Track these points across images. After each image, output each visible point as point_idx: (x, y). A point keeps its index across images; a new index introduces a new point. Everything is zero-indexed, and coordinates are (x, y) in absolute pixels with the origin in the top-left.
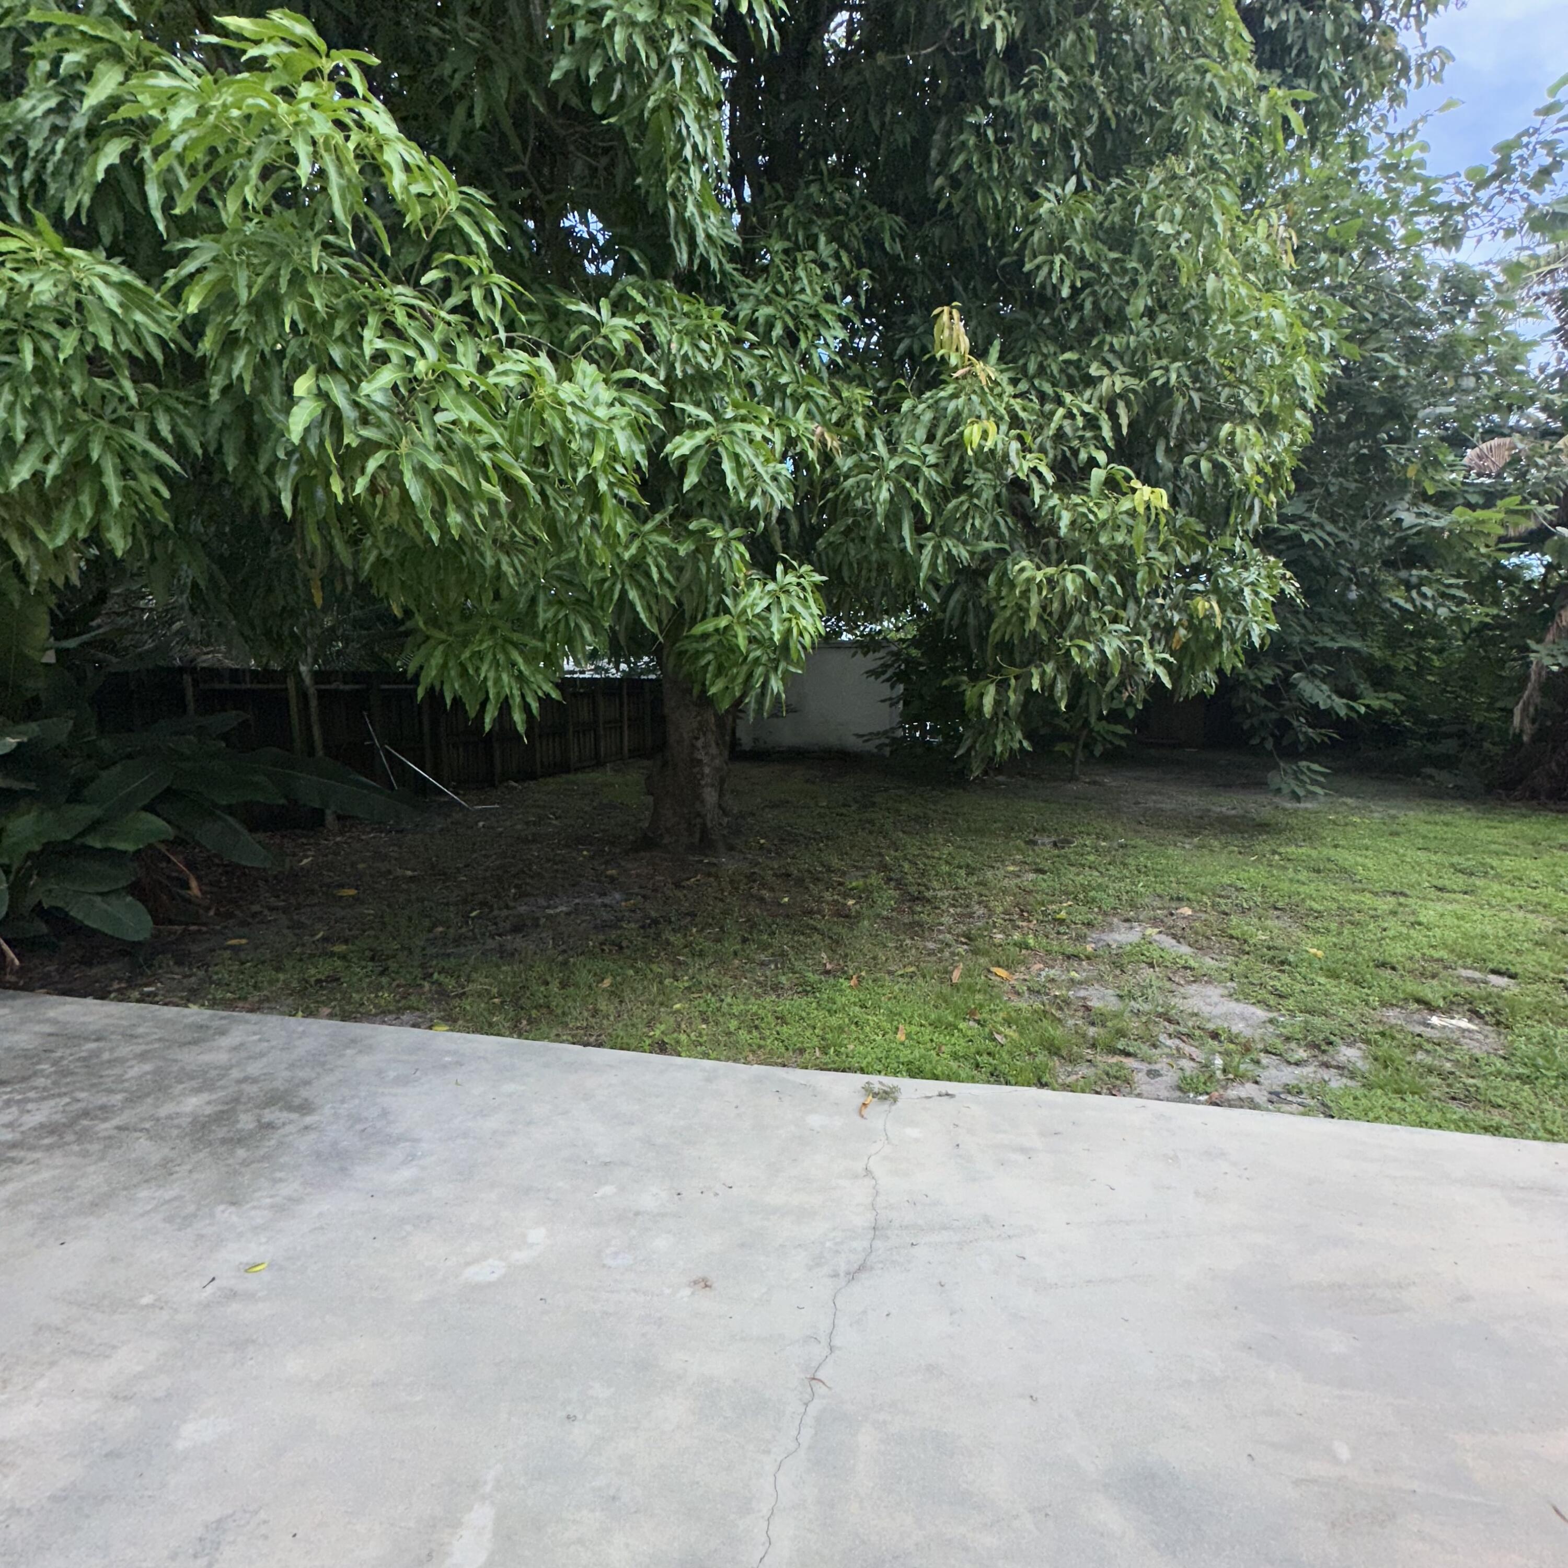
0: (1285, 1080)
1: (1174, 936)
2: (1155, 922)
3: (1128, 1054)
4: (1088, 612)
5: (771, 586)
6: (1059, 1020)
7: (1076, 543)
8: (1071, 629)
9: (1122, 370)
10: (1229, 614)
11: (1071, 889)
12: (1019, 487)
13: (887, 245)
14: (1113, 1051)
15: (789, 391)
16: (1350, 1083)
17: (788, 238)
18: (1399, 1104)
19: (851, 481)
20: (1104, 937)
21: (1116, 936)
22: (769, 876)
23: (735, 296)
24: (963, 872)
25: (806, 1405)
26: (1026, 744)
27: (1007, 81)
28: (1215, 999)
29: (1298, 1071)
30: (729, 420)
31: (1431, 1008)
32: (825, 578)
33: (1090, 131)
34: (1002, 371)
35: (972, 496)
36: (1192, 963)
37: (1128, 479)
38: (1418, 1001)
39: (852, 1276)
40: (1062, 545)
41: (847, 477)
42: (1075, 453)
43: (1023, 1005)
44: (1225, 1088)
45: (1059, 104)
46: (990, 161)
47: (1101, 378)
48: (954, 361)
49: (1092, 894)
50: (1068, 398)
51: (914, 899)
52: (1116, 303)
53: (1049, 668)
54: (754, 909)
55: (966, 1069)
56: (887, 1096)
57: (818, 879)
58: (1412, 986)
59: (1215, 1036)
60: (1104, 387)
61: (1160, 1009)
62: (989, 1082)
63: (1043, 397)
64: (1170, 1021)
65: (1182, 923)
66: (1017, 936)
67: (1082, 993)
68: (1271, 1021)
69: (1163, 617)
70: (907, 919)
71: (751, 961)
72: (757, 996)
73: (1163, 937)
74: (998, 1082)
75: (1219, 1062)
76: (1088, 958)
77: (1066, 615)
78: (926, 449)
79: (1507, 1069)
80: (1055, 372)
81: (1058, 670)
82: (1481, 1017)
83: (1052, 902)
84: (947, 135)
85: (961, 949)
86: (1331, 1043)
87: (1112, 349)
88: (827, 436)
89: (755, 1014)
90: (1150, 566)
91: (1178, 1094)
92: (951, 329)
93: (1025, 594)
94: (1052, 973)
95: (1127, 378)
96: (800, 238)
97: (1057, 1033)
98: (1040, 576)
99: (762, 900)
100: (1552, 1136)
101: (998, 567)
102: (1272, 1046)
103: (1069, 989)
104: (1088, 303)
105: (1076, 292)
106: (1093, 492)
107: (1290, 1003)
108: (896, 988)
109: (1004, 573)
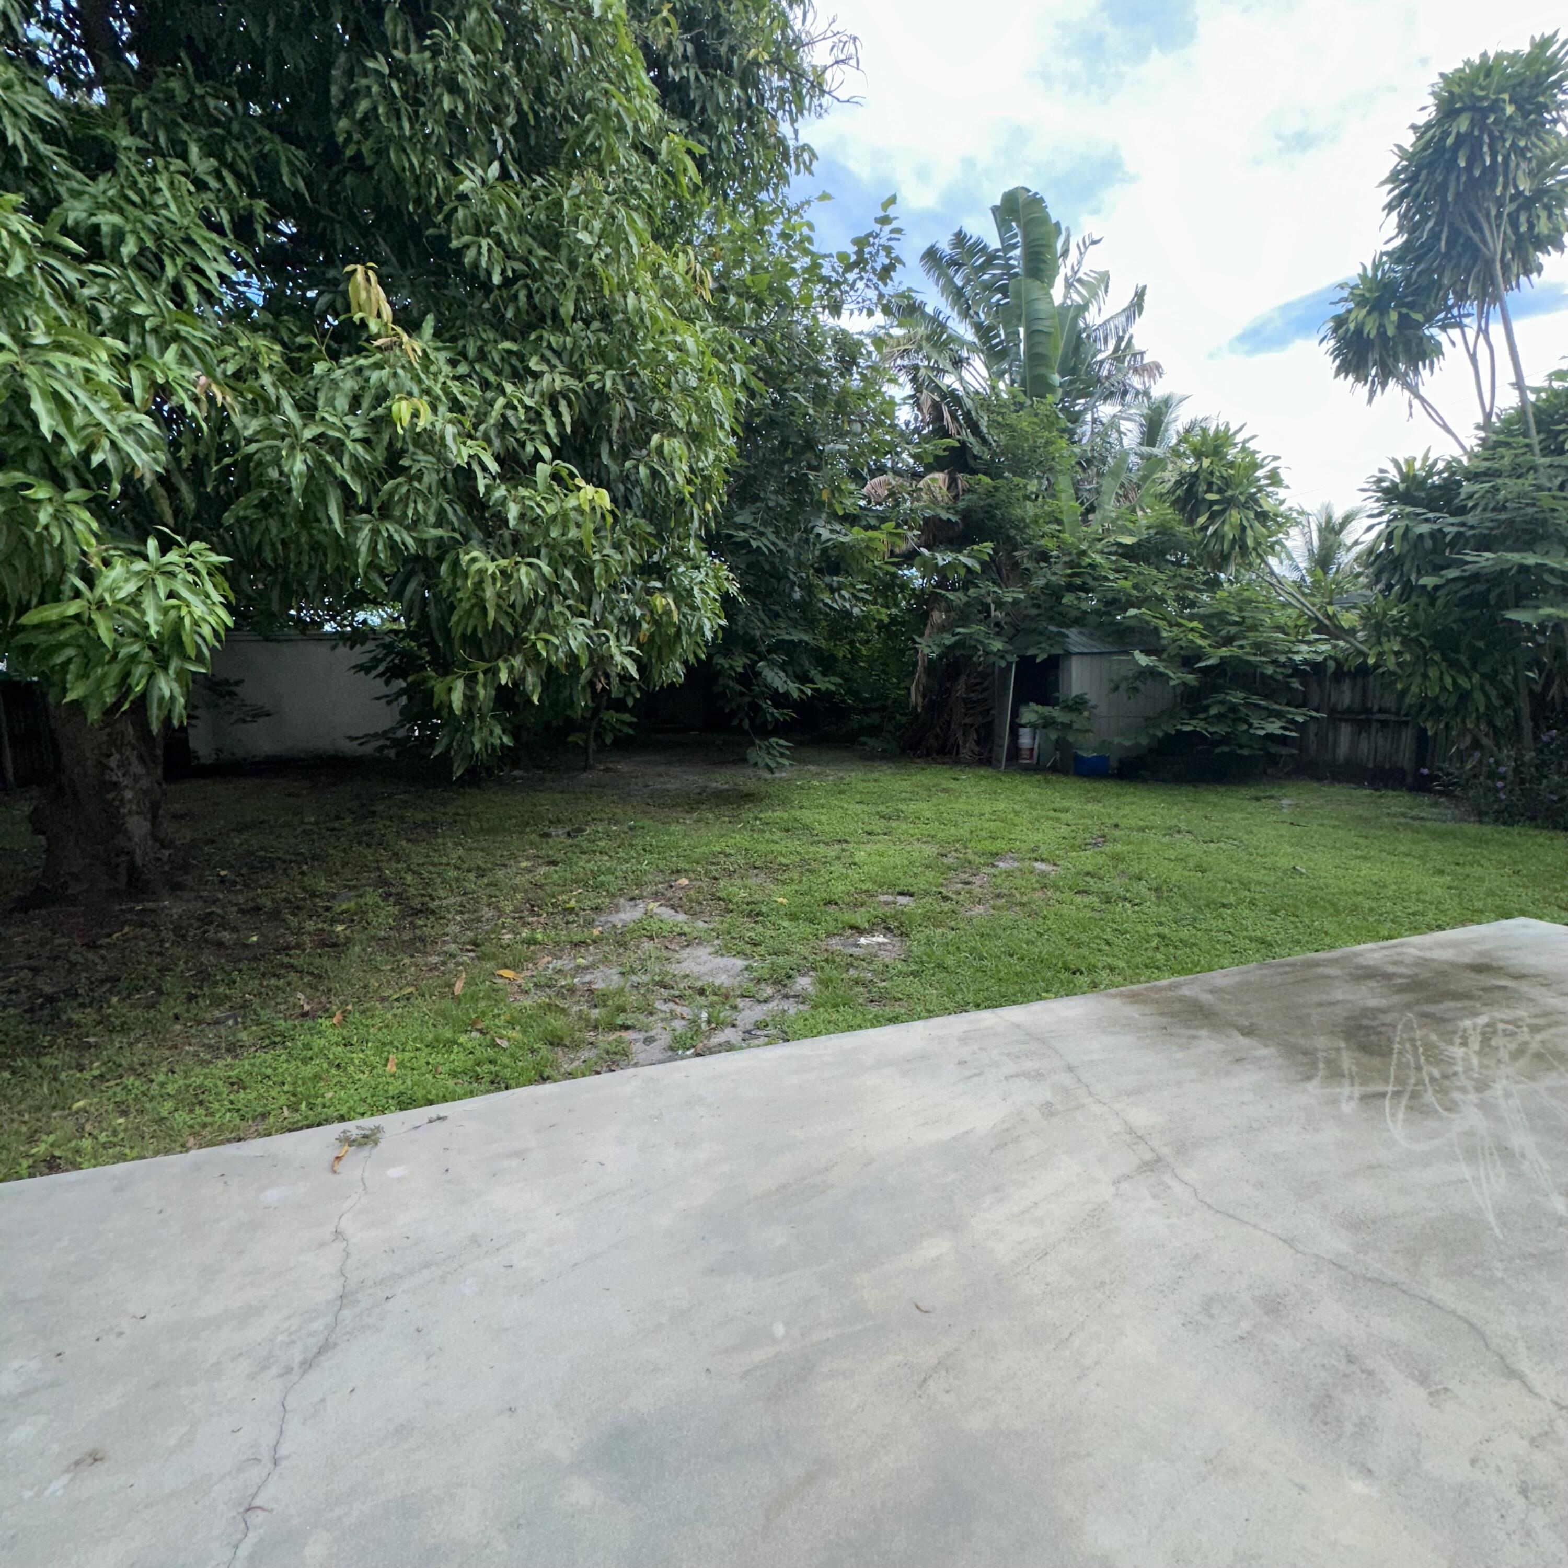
0: (755, 1018)
1: (672, 907)
2: (656, 896)
3: (626, 1028)
4: (551, 606)
5: (140, 565)
6: (563, 1010)
7: (531, 537)
8: (535, 622)
9: (561, 368)
10: (685, 610)
11: (582, 876)
12: (465, 474)
13: (285, 179)
14: (613, 1028)
15: (148, 325)
16: (801, 1007)
17: (144, 136)
18: (835, 1016)
19: (253, 447)
20: (611, 918)
21: (622, 916)
22: (232, 914)
23: (62, 190)
24: (472, 876)
25: (237, 1547)
26: (505, 739)
27: (412, 37)
28: (705, 958)
29: (765, 1007)
30: (41, 347)
31: (860, 931)
32: (227, 559)
33: (511, 120)
34: (437, 349)
35: (410, 480)
36: (686, 929)
37: (572, 476)
38: (852, 927)
39: (308, 1365)
40: (516, 539)
41: (249, 441)
42: (523, 445)
43: (527, 1002)
44: (708, 1038)
45: (471, 83)
46: (399, 119)
47: (543, 373)
48: (374, 327)
49: (602, 878)
50: (509, 388)
51: (416, 913)
52: (549, 302)
53: (517, 662)
54: (208, 958)
55: (464, 1084)
56: (368, 1139)
57: (298, 908)
58: (847, 917)
59: (702, 992)
60: (545, 381)
61: (657, 978)
62: (488, 1092)
63: (485, 385)
64: (665, 987)
65: (680, 894)
66: (525, 933)
67: (588, 978)
68: (747, 968)
69: (628, 611)
70: (407, 936)
71: (199, 1023)
72: (203, 1063)
73: (663, 909)
74: (499, 1089)
75: (704, 1015)
76: (595, 942)
77: (528, 610)
78: (348, 420)
79: (905, 969)
80: (497, 359)
81: (527, 663)
82: (891, 931)
83: (563, 893)
84: (350, 75)
85: (466, 958)
86: (790, 977)
87: (549, 346)
88: (215, 388)
89: (200, 1087)
90: (606, 563)
91: (670, 1053)
92: (368, 292)
93: (479, 585)
94: (559, 964)
95: (566, 378)
96: (162, 140)
97: (556, 1022)
98: (491, 567)
99: (220, 944)
100: (930, 1014)
101: (450, 557)
102: (747, 990)
103: (574, 977)
104: (522, 295)
105: (507, 282)
106: (540, 487)
107: (761, 949)
108: (389, 1016)
109: (456, 563)
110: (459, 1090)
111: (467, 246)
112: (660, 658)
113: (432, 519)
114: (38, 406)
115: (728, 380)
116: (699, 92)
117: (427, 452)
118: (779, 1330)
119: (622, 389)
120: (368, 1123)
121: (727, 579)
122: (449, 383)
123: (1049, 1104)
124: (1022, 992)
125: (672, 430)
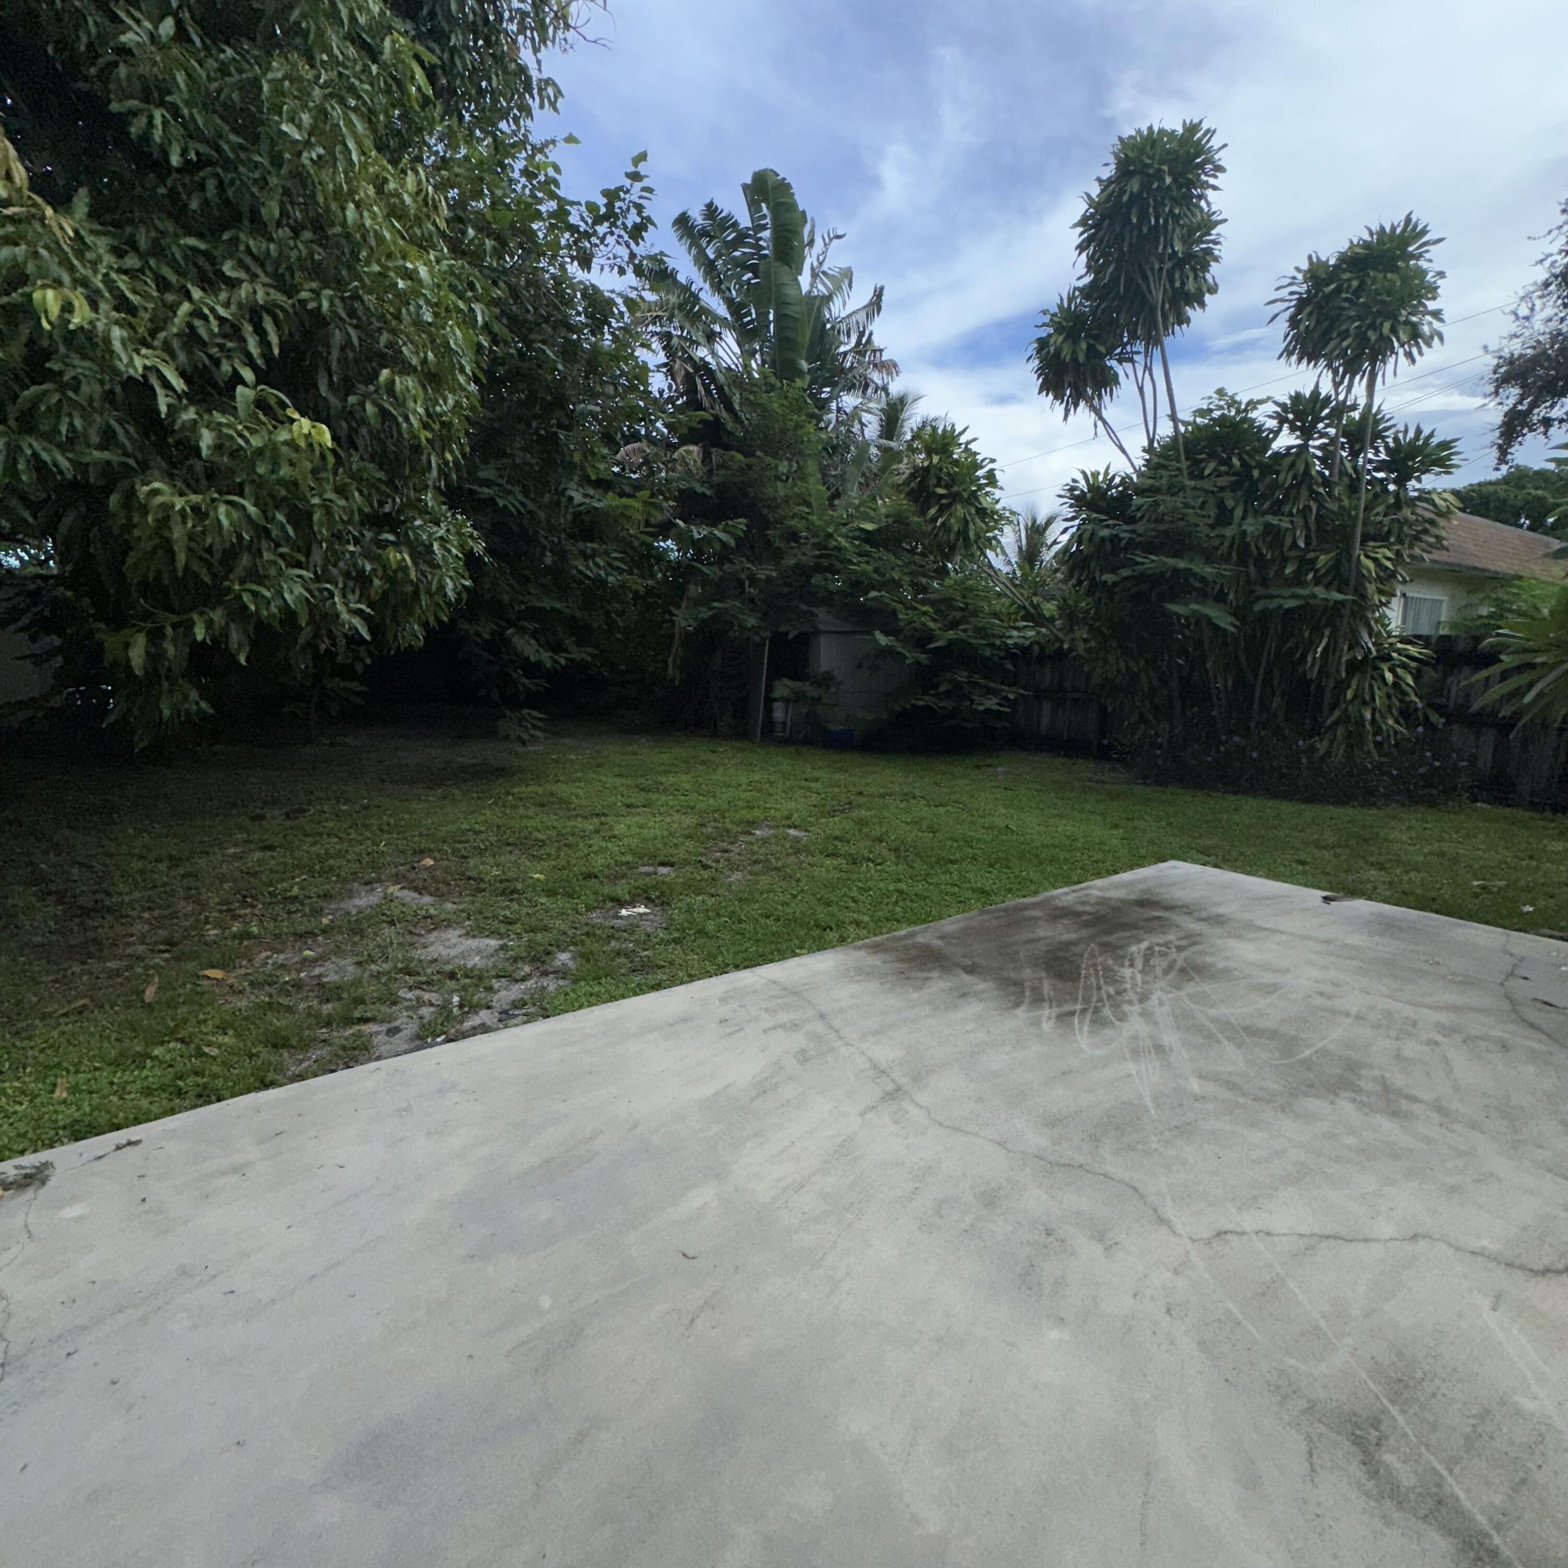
0: (512, 997)
1: (416, 889)
2: (397, 879)
3: (366, 1021)
4: (259, 553)
6: (288, 1008)
7: (232, 471)
8: (239, 571)
9: (264, 279)
10: (424, 567)
11: (306, 860)
12: (140, 389)
14: (349, 1021)
16: (561, 982)
18: (596, 989)
20: (343, 905)
21: (358, 902)
24: (162, 867)
26: (203, 705)
28: (455, 940)
29: (523, 986)
31: (622, 904)
34: (95, 233)
35: (62, 388)
36: (432, 911)
37: (282, 405)
38: (613, 899)
40: (212, 472)
42: (217, 363)
43: (243, 1003)
44: (461, 1022)
47: (239, 282)
48: (3, 192)
49: (331, 862)
50: (197, 294)
51: (87, 912)
52: (247, 200)
53: (217, 615)
55: (163, 1100)
56: (32, 1179)
58: (607, 890)
59: (452, 976)
60: (244, 291)
61: (400, 965)
62: (195, 1107)
63: (163, 285)
64: (410, 974)
65: (425, 875)
66: (236, 927)
67: (317, 971)
68: (502, 948)
69: (355, 565)
70: (75, 940)
73: (406, 892)
74: (209, 1102)
75: (456, 999)
76: (324, 931)
77: (230, 556)
79: (667, 937)
80: (178, 256)
81: (230, 617)
82: (652, 901)
83: (283, 880)
85: (158, 960)
86: (548, 953)
87: (248, 251)
90: (327, 507)
91: (418, 1042)
93: (164, 522)
94: (280, 958)
95: (272, 291)
97: (278, 1022)
98: (179, 503)
100: (692, 978)
101: (123, 485)
102: (503, 970)
103: (299, 971)
104: (211, 184)
105: (188, 167)
106: (241, 413)
107: (518, 927)
108: (55, 1034)
109: (131, 494)
110: (155, 1109)
111: (134, 113)
112: (394, 618)
113: (95, 439)
115: (468, 320)
117: (84, 357)
119: (343, 314)
120: (30, 1160)
121: (471, 536)
122: (113, 275)
123: (803, 1051)
124: (778, 950)
125: (406, 368)
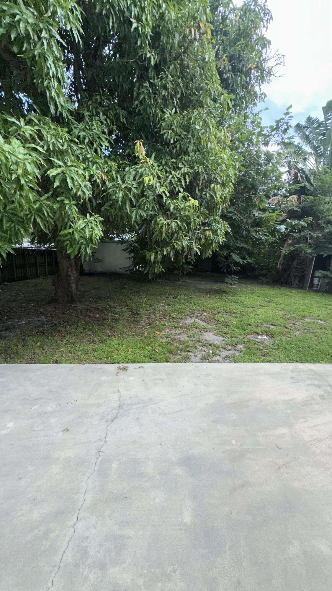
0: (226, 355)
1: (202, 321)
2: (197, 317)
3: (189, 352)
4: (179, 234)
5: (85, 220)
6: (172, 344)
7: (175, 214)
8: (174, 238)
9: (187, 166)
10: (214, 236)
11: (177, 309)
12: (160, 196)
13: (121, 119)
14: (186, 351)
15: (90, 160)
16: (240, 354)
17: (90, 112)
18: (250, 358)
19: (111, 190)
20: (185, 322)
21: (188, 321)
22: (93, 309)
23: (73, 127)
24: (149, 306)
25: (97, 459)
26: (163, 270)
27: (155, 75)
28: (211, 336)
29: (229, 352)
30: (69, 166)
31: (258, 334)
32: (103, 219)
33: (179, 96)
34: (155, 163)
35: (146, 198)
36: (206, 327)
37: (188, 197)
38: (256, 333)
39: (112, 420)
40: (172, 214)
41: (109, 189)
42: (175, 188)
43: (163, 341)
44: (212, 358)
45: (170, 86)
46: (151, 99)
47: (182, 168)
48: (141, 157)
49: (182, 310)
50: (173, 172)
51: (135, 314)
52: (186, 147)
53: (169, 249)
54: (87, 319)
55: (147, 359)
56: (125, 369)
57: (108, 310)
58: (254, 329)
59: (210, 345)
60: (183, 170)
61: (198, 339)
62: (153, 362)
63: (167, 172)
64: (200, 342)
65: (204, 317)
66: (162, 323)
67: (179, 337)
68: (224, 340)
69: (198, 236)
70: (133, 320)
71: (86, 334)
72: (87, 344)
73: (199, 321)
74: (156, 362)
75: (211, 351)
76: (181, 327)
77: (173, 234)
78: (133, 182)
79: (273, 347)
80: (170, 165)
81: (171, 249)
82: (269, 336)
83: (172, 313)
84: (139, 89)
85: (147, 327)
86: (237, 345)
88: (103, 175)
89: (87, 349)
90: (194, 221)
91: (201, 360)
92: (140, 148)
93: (162, 227)
94: (171, 332)
95: (188, 169)
96: (94, 112)
97: (171, 347)
98: (165, 222)
99: (90, 316)
100: (281, 362)
101: (154, 219)
102: (223, 346)
103: (175, 336)
104: (178, 147)
105: (175, 142)
106: (179, 200)
107: (228, 335)
108: (129, 339)
109: (156, 221)
110: (146, 361)
111: (165, 133)
112: (206, 250)
113: (151, 209)
114: (69, 180)
115: (234, 167)
116: (232, 80)
117: (151, 191)
118: (234, 442)
119: (204, 171)
120: (125, 365)
121: (227, 227)
122: (158, 171)
123: (322, 395)
124: (313, 360)
125: (217, 183)
